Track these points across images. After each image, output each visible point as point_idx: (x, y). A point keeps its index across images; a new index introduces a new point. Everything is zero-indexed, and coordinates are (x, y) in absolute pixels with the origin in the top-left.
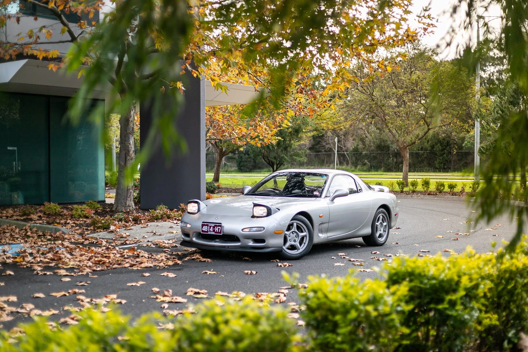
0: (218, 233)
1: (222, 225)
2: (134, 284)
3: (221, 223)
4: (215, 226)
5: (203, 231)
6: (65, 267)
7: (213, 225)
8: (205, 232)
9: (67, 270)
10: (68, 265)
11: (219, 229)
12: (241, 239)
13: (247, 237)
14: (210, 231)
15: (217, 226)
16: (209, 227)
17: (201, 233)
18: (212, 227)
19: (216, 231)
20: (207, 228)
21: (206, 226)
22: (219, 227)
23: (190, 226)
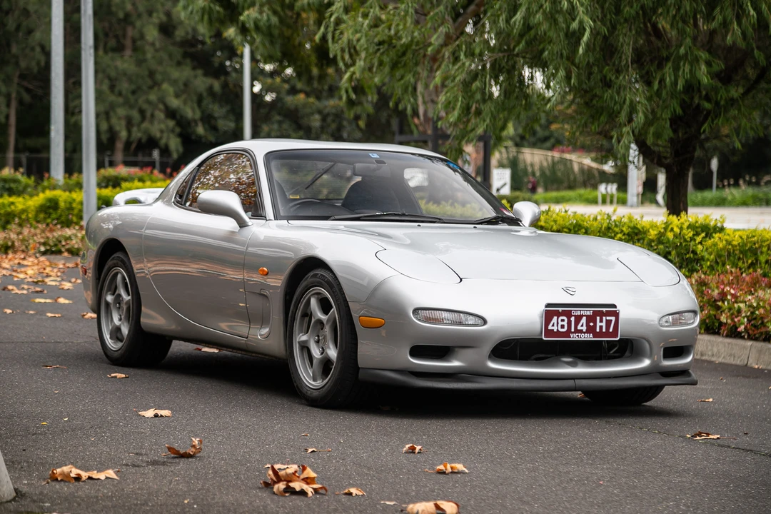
0: (607, 334)
3: (614, 306)
4: (597, 314)
5: (549, 333)
7: (589, 312)
8: (558, 334)
11: (608, 323)
14: (577, 331)
15: (602, 314)
16: (573, 319)
17: (542, 339)
18: (584, 319)
19: (598, 330)
20: (565, 323)
21: (561, 318)
22: (608, 318)
23: (480, 321)
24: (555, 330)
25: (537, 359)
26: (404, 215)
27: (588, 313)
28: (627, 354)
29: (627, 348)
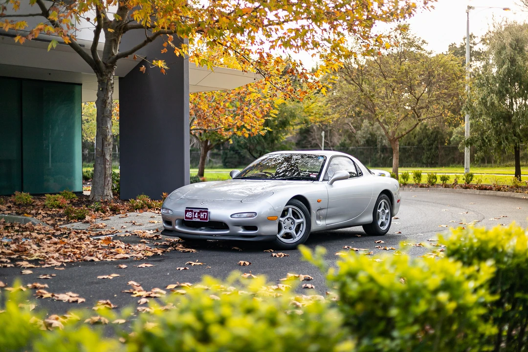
1: (209, 210)
2: (105, 277)
3: (207, 209)
4: (201, 211)
5: (186, 218)
6: (29, 259)
7: (198, 210)
8: (189, 218)
9: (30, 262)
10: (32, 257)
11: (205, 215)
12: (230, 226)
13: (237, 224)
14: (195, 218)
16: (193, 213)
18: (197, 213)
19: (201, 218)
21: (190, 213)
23: (172, 213)
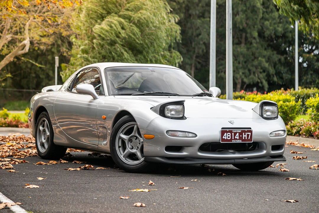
3: (250, 128)
5: (223, 140)
14: (235, 139)
16: (233, 134)
17: (220, 142)
18: (238, 134)
19: (244, 138)
20: (230, 136)
21: (228, 134)
22: (248, 133)
23: (194, 135)
24: (226, 139)
25: (218, 151)
26: (163, 93)
27: (239, 131)
28: (257, 148)
29: (256, 146)
